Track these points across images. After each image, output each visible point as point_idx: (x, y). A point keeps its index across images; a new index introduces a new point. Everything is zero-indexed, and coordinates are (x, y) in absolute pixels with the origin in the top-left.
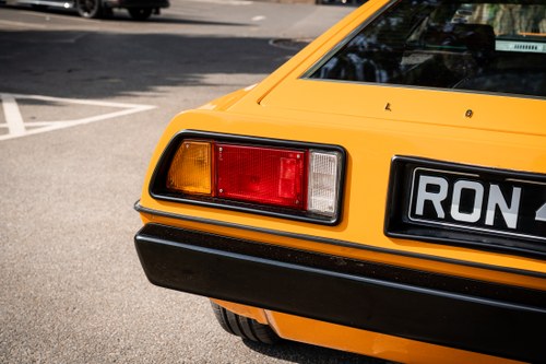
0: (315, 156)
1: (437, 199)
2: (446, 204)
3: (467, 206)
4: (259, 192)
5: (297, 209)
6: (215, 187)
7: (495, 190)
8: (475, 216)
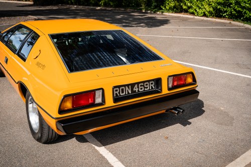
0: (96, 92)
1: (117, 92)
2: (119, 93)
3: (123, 92)
6: (73, 106)
7: (127, 88)
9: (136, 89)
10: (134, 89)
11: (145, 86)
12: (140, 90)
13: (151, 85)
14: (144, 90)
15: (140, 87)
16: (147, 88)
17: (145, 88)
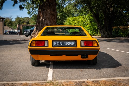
0: (45, 41)
1: (56, 44)
3: (58, 44)
4: (40, 45)
5: (44, 46)
6: (36, 45)
7: (60, 42)
8: (59, 45)
9: (65, 44)
10: (64, 44)
11: (70, 43)
12: (67, 45)
13: (73, 44)
14: (69, 45)
15: (67, 44)
16: (71, 44)
17: (69, 44)
